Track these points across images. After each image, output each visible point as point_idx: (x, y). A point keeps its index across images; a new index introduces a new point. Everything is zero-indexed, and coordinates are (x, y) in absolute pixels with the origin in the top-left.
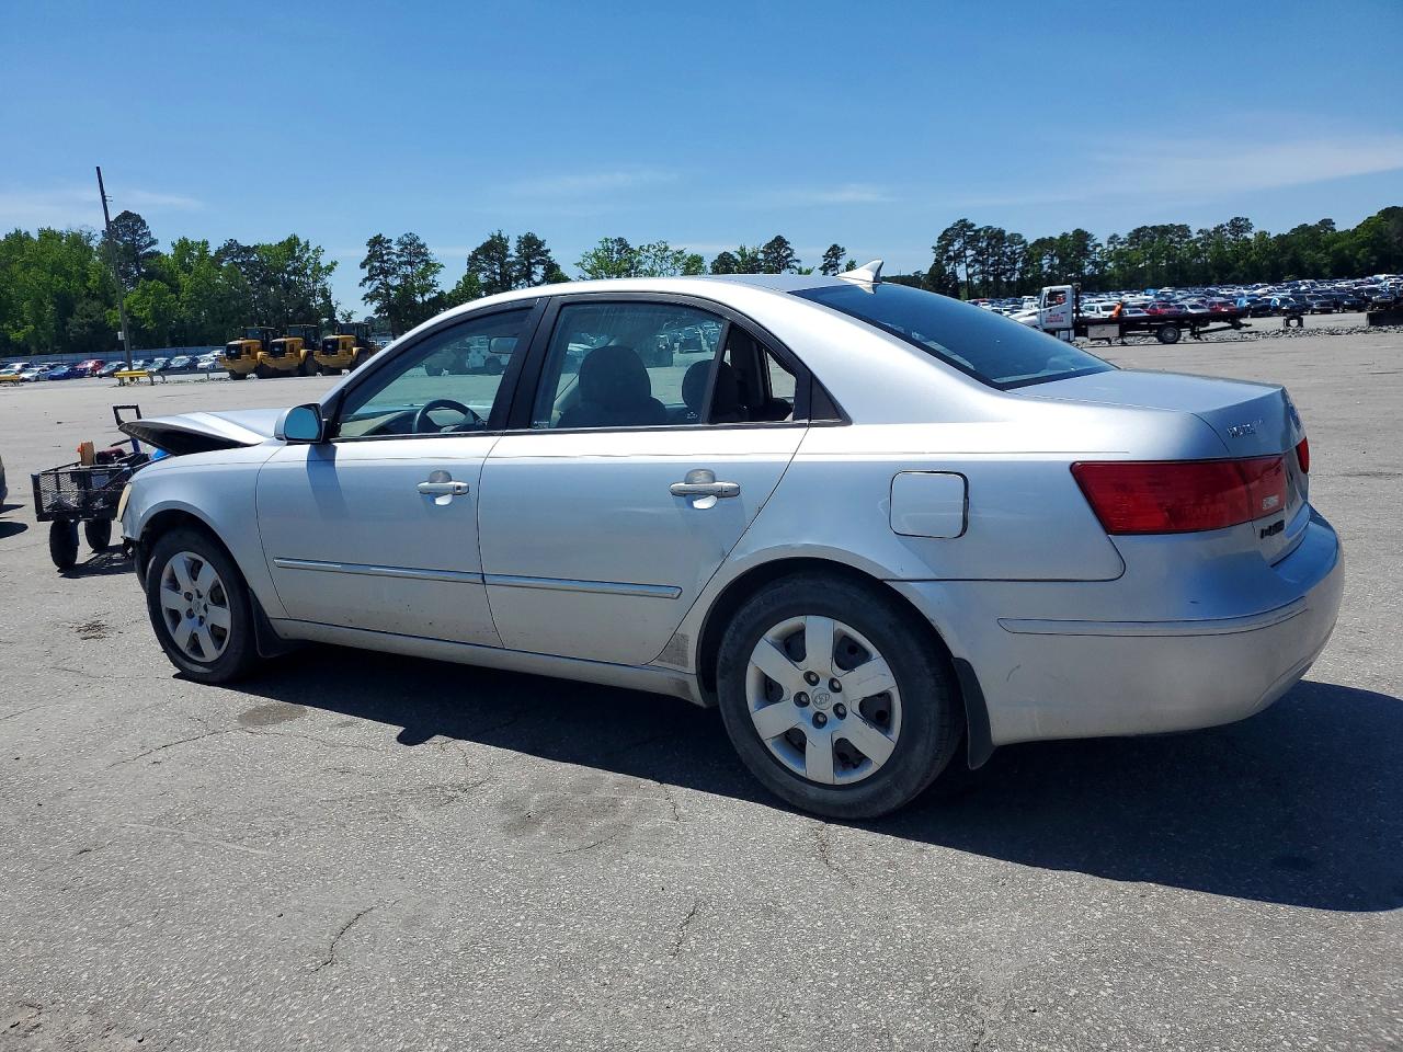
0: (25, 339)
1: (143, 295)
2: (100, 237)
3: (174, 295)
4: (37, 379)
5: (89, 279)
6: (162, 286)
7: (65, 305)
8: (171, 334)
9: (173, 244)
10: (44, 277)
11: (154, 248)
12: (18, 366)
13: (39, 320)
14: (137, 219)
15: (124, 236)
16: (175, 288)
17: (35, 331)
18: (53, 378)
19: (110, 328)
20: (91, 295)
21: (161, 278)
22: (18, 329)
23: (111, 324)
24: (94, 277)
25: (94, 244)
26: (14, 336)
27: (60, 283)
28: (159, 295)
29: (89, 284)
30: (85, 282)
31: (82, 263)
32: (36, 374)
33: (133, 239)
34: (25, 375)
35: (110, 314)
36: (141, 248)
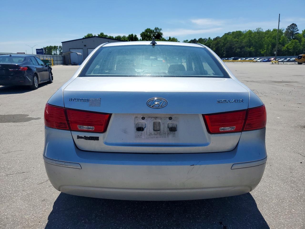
0: (264, 53)
1: (292, 43)
2: (285, 30)
3: (299, 43)
4: (261, 62)
5: (280, 40)
6: (297, 41)
7: (274, 46)
8: (296, 52)
9: (302, 31)
10: (271, 39)
11: (298, 32)
12: (258, 59)
13: (268, 49)
14: (296, 25)
15: (291, 29)
16: (300, 41)
17: (266, 51)
18: (264, 62)
19: (282, 51)
20: (280, 43)
21: (297, 39)
22: (263, 51)
23: (283, 50)
24: (282, 39)
25: (284, 32)
26: (262, 52)
27: (274, 41)
28: (296, 43)
29: (280, 41)
30: (279, 40)
31: (280, 36)
32: (261, 60)
33: (293, 30)
34: (259, 61)
35: (283, 48)
36: (294, 32)
